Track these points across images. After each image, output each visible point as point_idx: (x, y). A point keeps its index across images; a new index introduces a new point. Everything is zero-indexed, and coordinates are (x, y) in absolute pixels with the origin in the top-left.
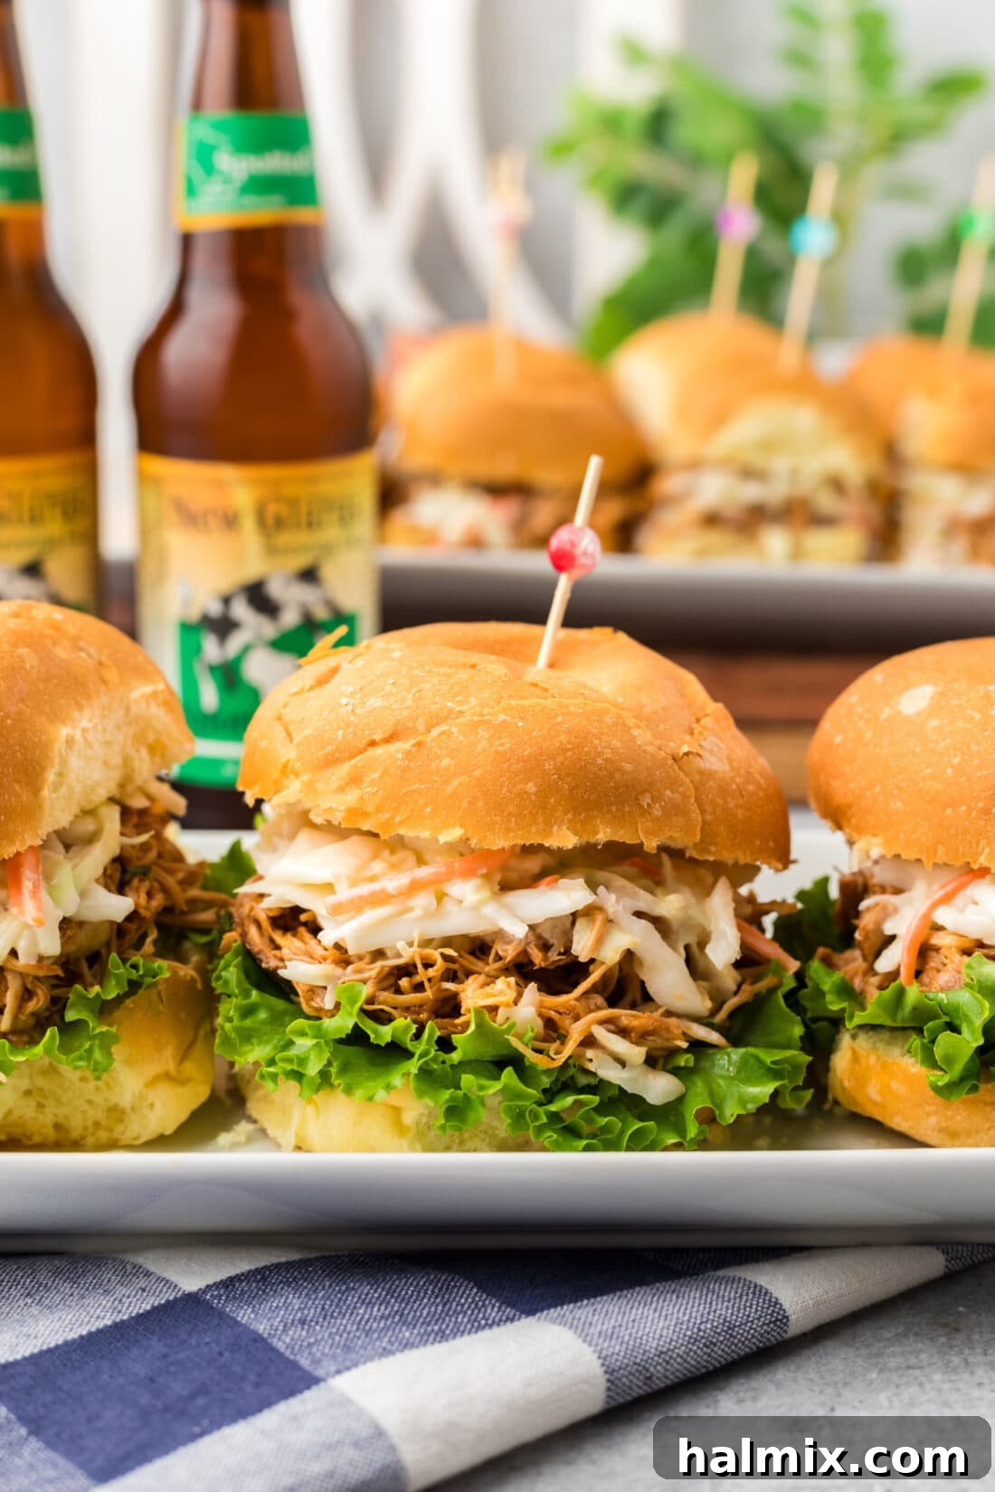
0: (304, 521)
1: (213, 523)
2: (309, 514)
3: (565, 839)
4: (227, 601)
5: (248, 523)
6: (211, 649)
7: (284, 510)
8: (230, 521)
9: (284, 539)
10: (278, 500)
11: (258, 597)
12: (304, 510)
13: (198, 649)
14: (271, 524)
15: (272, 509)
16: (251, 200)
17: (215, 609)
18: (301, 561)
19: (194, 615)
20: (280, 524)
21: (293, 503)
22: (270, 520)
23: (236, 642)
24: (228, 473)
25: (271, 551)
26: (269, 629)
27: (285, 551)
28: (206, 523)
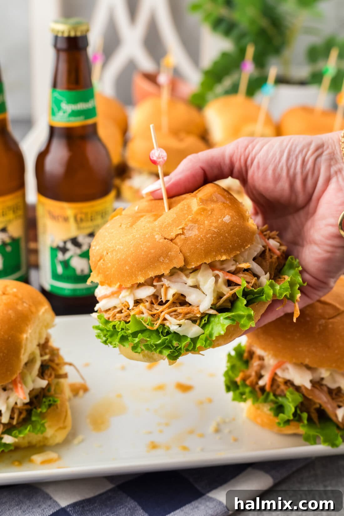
0: (89, 219)
1: (61, 219)
2: (92, 217)
3: (141, 280)
4: (65, 242)
5: (72, 220)
6: (60, 256)
7: (83, 216)
8: (66, 219)
9: (84, 224)
10: (81, 213)
11: (75, 242)
12: (89, 216)
13: (56, 256)
14: (78, 221)
15: (79, 216)
16: (72, 119)
17: (61, 245)
18: (89, 231)
19: (55, 245)
20: (82, 220)
21: (86, 214)
22: (79, 219)
23: (68, 255)
24: (65, 205)
25: (79, 228)
26: (78, 251)
27: (84, 228)
28: (58, 219)
